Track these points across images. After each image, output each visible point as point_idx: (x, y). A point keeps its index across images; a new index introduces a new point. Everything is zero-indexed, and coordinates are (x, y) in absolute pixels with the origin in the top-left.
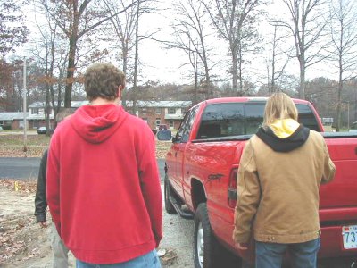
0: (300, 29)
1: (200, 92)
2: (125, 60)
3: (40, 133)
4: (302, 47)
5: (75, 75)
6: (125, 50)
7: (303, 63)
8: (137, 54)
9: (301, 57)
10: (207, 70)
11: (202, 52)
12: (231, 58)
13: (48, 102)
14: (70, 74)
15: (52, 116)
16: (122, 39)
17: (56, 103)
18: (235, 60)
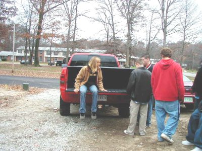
0: (165, 15)
1: (110, 46)
2: (69, 27)
3: (22, 63)
4: (165, 24)
5: (42, 34)
6: (70, 21)
7: (165, 33)
8: (75, 24)
9: (164, 30)
10: (114, 34)
11: (112, 24)
12: (127, 28)
13: (26, 47)
14: (39, 33)
15: (28, 55)
16: (69, 15)
17: (31, 48)
18: (129, 29)
